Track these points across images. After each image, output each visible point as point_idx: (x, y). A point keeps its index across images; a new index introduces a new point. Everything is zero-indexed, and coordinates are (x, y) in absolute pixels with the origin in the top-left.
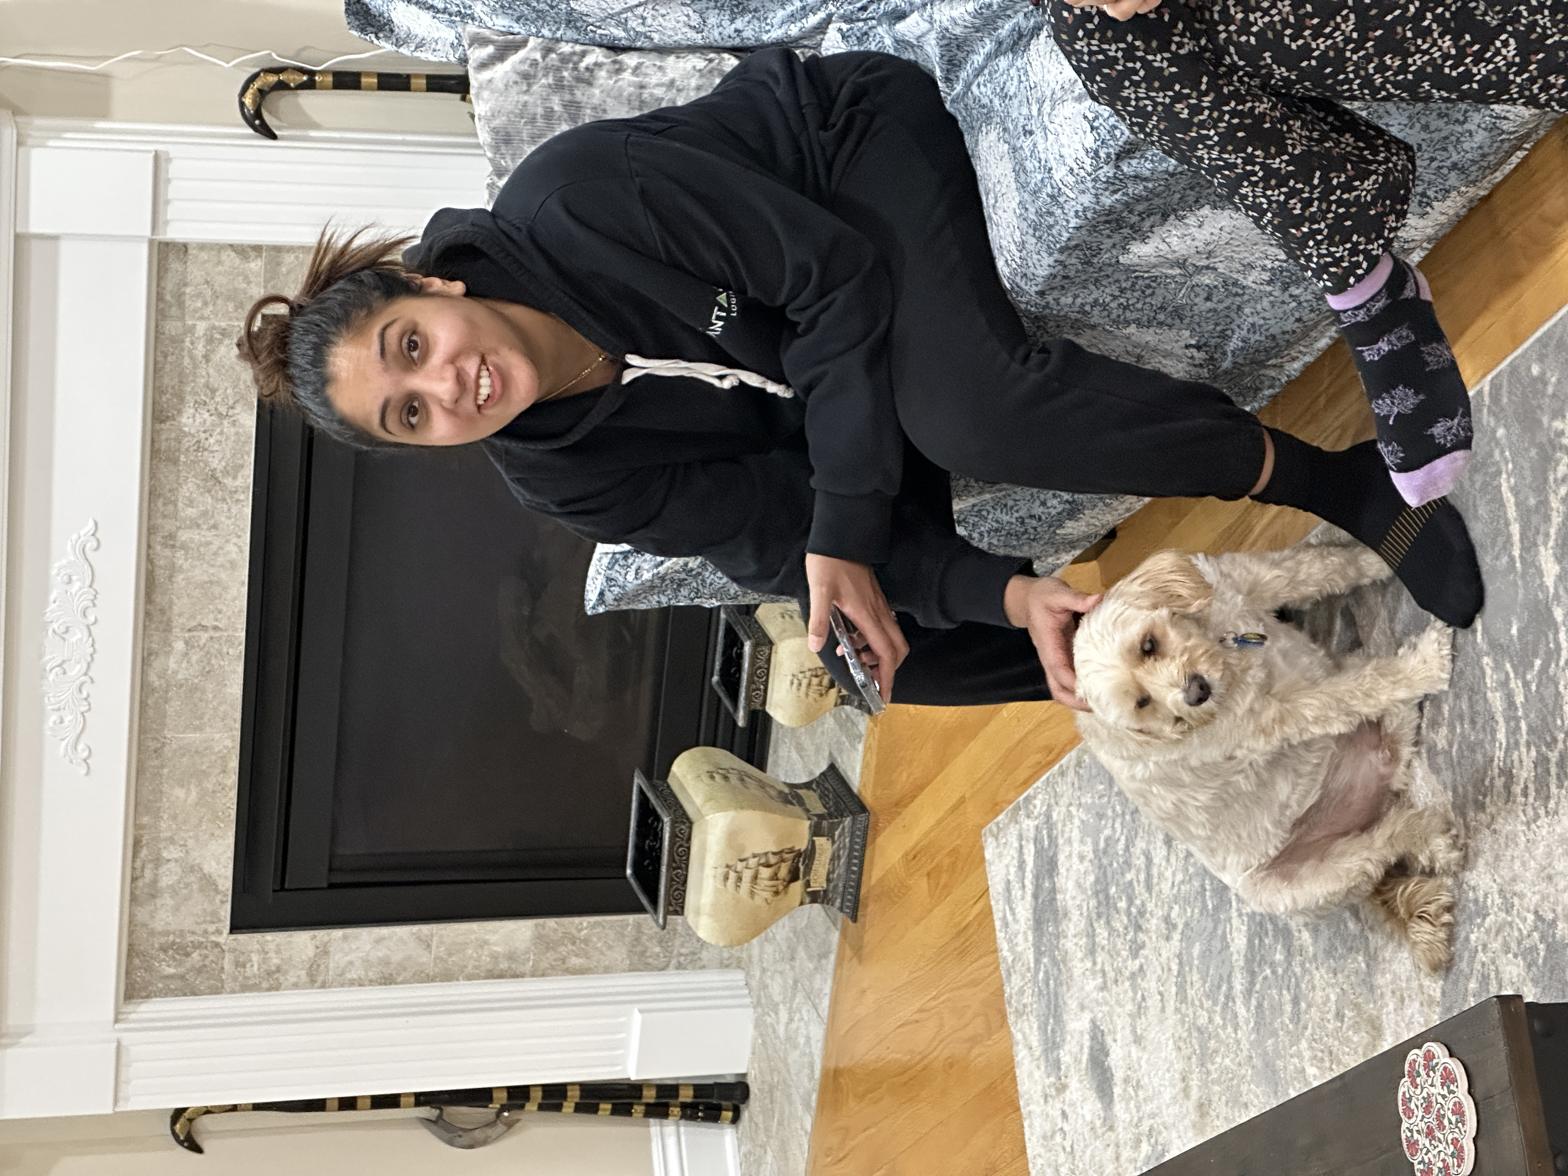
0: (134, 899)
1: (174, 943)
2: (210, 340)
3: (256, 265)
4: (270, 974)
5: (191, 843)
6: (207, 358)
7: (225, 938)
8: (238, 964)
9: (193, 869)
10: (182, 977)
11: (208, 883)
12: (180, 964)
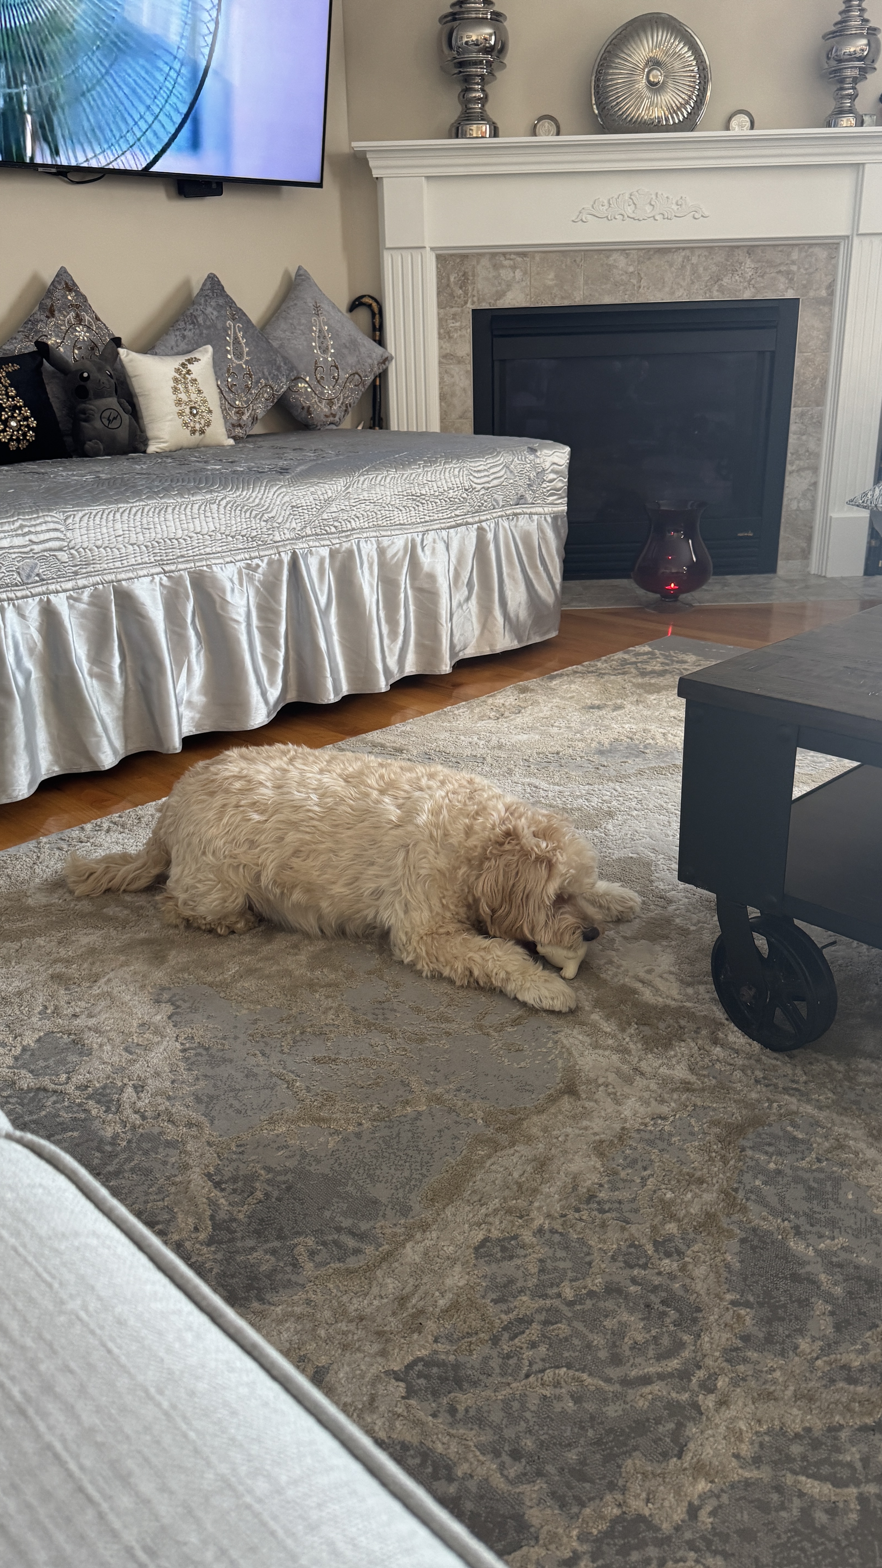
0: (493, 255)
1: (468, 279)
2: (788, 273)
3: (824, 293)
4: (448, 333)
5: (524, 284)
6: (780, 272)
7: (470, 306)
8: (454, 315)
9: (509, 286)
10: (448, 285)
11: (501, 295)
12: (456, 284)
